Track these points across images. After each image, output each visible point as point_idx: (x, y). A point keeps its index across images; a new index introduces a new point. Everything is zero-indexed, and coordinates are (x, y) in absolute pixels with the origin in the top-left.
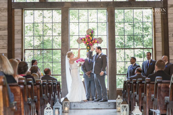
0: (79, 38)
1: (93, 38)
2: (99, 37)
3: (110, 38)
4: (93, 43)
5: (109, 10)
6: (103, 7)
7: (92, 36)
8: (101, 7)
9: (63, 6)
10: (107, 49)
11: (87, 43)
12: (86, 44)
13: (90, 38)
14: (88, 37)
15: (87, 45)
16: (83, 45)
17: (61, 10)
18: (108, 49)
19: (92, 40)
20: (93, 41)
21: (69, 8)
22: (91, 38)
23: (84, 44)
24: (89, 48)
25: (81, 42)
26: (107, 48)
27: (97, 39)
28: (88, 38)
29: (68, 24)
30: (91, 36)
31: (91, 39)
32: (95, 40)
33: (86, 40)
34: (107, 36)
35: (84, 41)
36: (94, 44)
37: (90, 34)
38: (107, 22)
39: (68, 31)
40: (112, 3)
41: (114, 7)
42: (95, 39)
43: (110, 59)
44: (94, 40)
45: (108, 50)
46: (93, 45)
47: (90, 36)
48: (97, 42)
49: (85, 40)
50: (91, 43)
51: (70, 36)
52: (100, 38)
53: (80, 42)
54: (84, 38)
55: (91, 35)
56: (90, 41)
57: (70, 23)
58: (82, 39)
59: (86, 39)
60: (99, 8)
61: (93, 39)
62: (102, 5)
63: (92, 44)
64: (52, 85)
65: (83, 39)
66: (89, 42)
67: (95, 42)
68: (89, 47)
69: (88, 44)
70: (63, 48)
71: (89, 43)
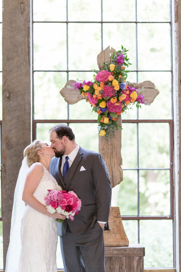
0: (70, 82)
1: (125, 84)
4: (124, 102)
7: (120, 76)
10: (171, 123)
11: (100, 101)
12: (97, 105)
13: (111, 82)
14: (102, 79)
15: (101, 109)
18: (176, 123)
19: (120, 92)
20: (123, 97)
22: (116, 83)
23: (89, 104)
24: (106, 120)
25: (79, 99)
26: (170, 118)
27: (137, 88)
28: (106, 84)
29: (29, 28)
30: (116, 78)
31: (117, 88)
32: (131, 91)
33: (98, 89)
34: (172, 71)
35: (87, 95)
36: (125, 107)
37: (112, 67)
38: (170, 23)
39: (29, 56)
42: (130, 88)
44: (128, 92)
45: (176, 128)
46: (123, 111)
47: (111, 78)
48: (139, 100)
49: (92, 91)
50: (116, 104)
51: (33, 72)
52: (149, 82)
53: (75, 99)
54: (89, 84)
55: (118, 74)
56: (112, 97)
57: (33, 22)
58: (80, 87)
59: (95, 86)
61: (121, 86)
63: (119, 107)
65: (86, 88)
66: (109, 100)
67: (129, 98)
68: (108, 116)
69: (103, 105)
70: (8, 118)
71: (106, 102)
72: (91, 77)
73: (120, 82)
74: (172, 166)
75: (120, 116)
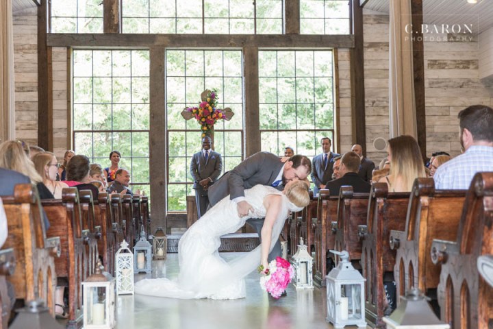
0: (187, 108)
2: (226, 106)
3: (248, 110)
4: (215, 118)
5: (246, 52)
6: (235, 46)
7: (213, 105)
8: (231, 45)
9: (153, 42)
10: (242, 131)
11: (202, 118)
12: (201, 120)
13: (208, 108)
14: (203, 106)
15: (203, 122)
16: (195, 123)
17: (148, 52)
18: (244, 131)
19: (212, 113)
20: (214, 115)
21: (164, 46)
22: (210, 108)
23: (196, 120)
24: (205, 128)
25: (191, 117)
26: (242, 129)
27: (222, 111)
28: (205, 108)
29: (164, 79)
30: (211, 105)
31: (211, 111)
32: (219, 113)
33: (201, 112)
34: (242, 104)
35: (195, 115)
36: (216, 121)
37: (208, 99)
38: (242, 77)
40: (252, 37)
41: (257, 46)
42: (218, 111)
43: (249, 151)
44: (217, 113)
45: (245, 134)
46: (214, 124)
47: (208, 105)
48: (223, 117)
49: (198, 112)
50: (211, 119)
51: (167, 104)
52: (229, 108)
53: (188, 117)
54: (196, 109)
55: (212, 103)
56: (208, 115)
57: (167, 77)
58: (191, 110)
59: (200, 110)
60: (226, 48)
61: (213, 110)
62: (232, 42)
63: (212, 121)
64: (130, 204)
65: (194, 111)
66: (207, 117)
67: (218, 117)
68: (207, 126)
69: (203, 120)
70: (153, 128)
72: (197, 106)
73: (213, 107)
74: (243, 155)
75: (213, 126)
